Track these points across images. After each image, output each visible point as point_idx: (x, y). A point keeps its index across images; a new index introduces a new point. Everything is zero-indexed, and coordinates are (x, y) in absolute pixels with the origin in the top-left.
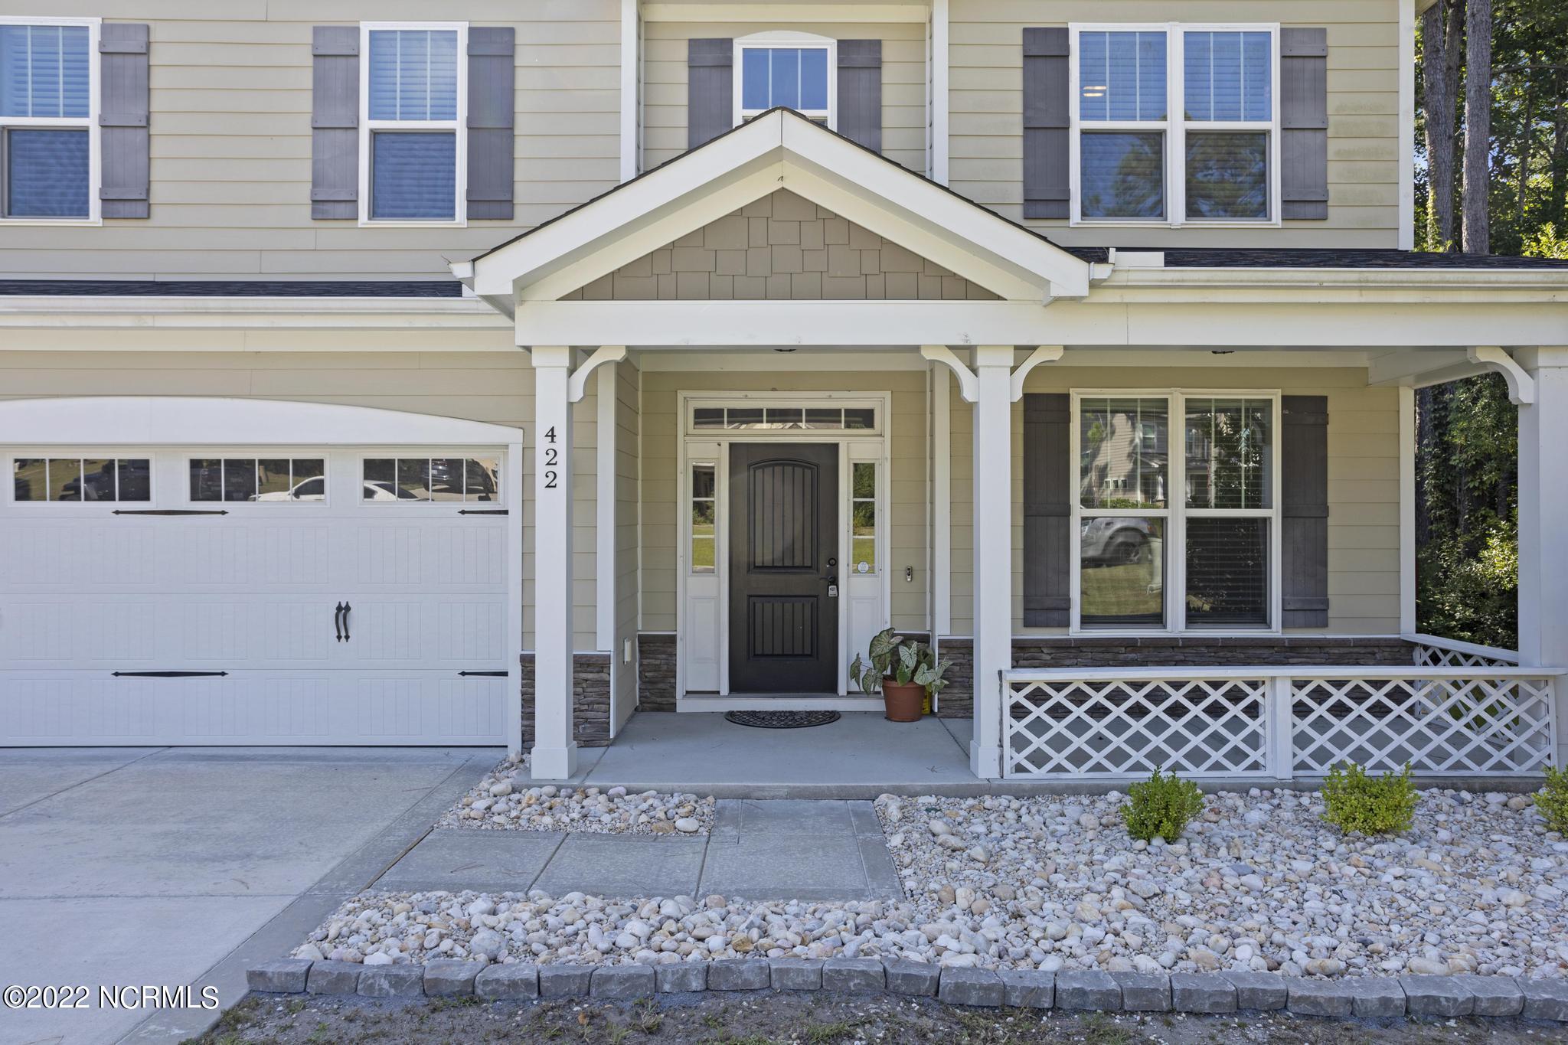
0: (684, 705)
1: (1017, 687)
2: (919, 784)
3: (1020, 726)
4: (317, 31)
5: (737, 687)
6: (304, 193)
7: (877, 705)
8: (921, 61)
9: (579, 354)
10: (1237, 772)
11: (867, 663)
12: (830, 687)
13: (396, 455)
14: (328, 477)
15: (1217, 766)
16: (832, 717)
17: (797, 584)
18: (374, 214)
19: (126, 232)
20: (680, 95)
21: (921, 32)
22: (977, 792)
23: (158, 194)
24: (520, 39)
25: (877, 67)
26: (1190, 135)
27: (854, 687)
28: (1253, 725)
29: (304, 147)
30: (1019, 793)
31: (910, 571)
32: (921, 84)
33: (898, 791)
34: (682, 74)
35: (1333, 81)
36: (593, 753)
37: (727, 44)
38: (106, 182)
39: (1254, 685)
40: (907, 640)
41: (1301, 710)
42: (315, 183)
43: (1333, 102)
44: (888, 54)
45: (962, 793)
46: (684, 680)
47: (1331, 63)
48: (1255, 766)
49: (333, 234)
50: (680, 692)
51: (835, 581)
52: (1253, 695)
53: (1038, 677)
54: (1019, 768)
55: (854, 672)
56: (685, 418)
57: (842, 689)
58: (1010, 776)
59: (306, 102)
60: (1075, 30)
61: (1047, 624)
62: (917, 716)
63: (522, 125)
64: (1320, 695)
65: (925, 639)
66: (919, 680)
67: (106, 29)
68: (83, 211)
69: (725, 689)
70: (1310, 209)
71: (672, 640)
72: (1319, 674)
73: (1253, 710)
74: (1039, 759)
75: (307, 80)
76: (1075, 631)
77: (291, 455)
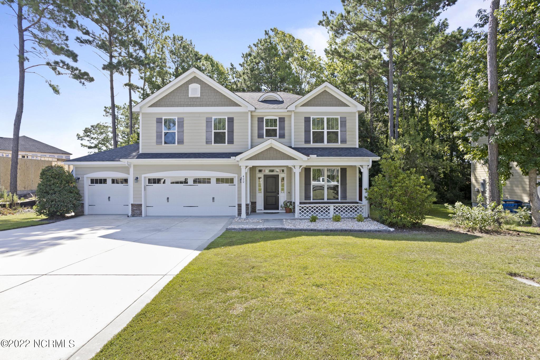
0: (257, 211)
1: (300, 207)
2: (288, 218)
3: (300, 211)
4: (207, 118)
5: (265, 209)
6: (205, 141)
7: (285, 211)
8: (290, 121)
9: (246, 167)
10: (327, 217)
11: (283, 205)
12: (278, 209)
13: (220, 178)
14: (211, 181)
15: (324, 216)
16: (278, 213)
17: (273, 194)
18: (215, 143)
19: (181, 146)
20: (257, 125)
21: (290, 116)
22: (295, 219)
23: (185, 141)
24: (234, 119)
25: (284, 121)
26: (328, 132)
27: (281, 209)
28: (329, 211)
29: (205, 134)
30: (300, 219)
31: (289, 193)
32: (290, 124)
33: (285, 219)
34: (257, 122)
35: (347, 124)
36: (248, 216)
37: (263, 118)
38: (178, 139)
39: (329, 206)
40: (288, 202)
41: (335, 209)
42: (206, 139)
43: (347, 127)
44: (286, 119)
45: (293, 219)
46: (258, 208)
47: (347, 122)
48: (329, 216)
49: (209, 146)
50: (257, 210)
51: (279, 194)
52: (329, 208)
53: (303, 205)
54: (300, 217)
55: (281, 207)
56: (257, 171)
57: (280, 209)
58: (299, 218)
59: (205, 128)
60: (311, 117)
61: (308, 200)
62: (290, 212)
63: (235, 131)
64: (337, 207)
65: (291, 202)
66: (290, 207)
67: (178, 118)
68: (174, 143)
69: (263, 209)
70: (344, 142)
71: (256, 202)
72: (337, 205)
73: (329, 209)
74: (303, 215)
75: (205, 125)
76: (312, 201)
77: (206, 178)
